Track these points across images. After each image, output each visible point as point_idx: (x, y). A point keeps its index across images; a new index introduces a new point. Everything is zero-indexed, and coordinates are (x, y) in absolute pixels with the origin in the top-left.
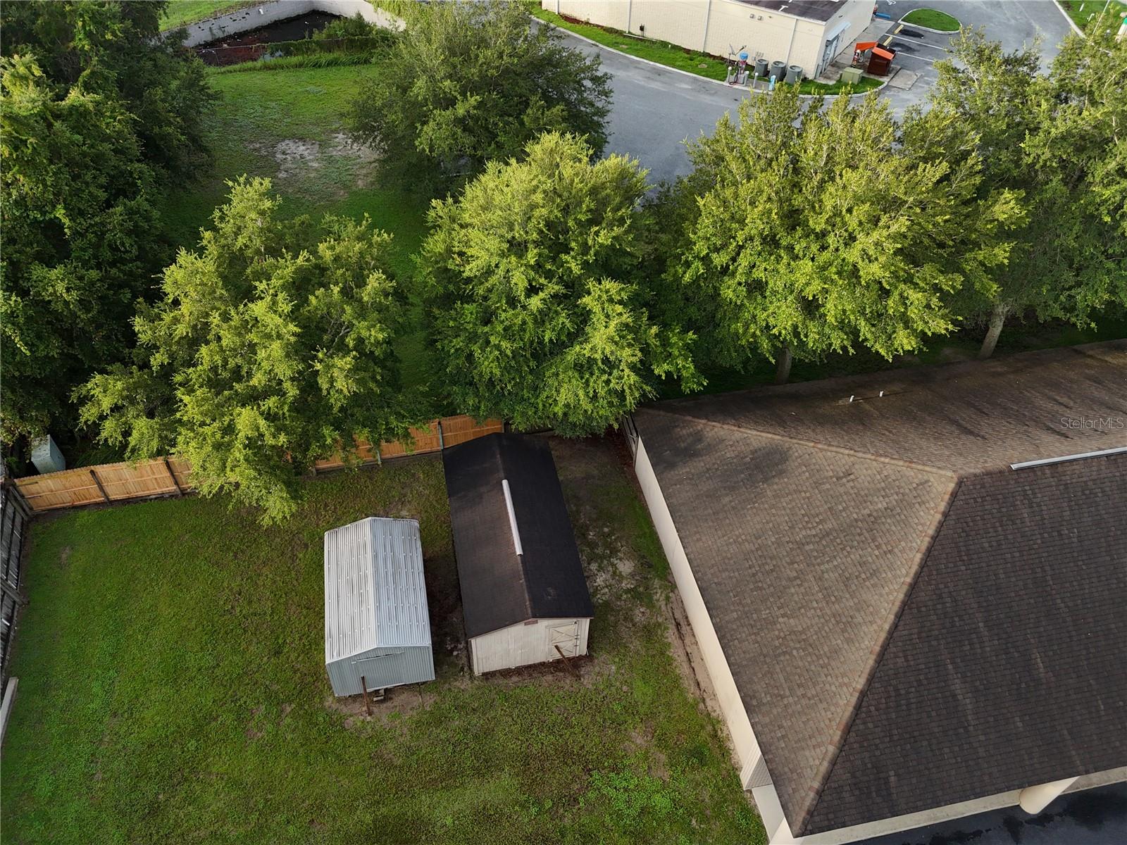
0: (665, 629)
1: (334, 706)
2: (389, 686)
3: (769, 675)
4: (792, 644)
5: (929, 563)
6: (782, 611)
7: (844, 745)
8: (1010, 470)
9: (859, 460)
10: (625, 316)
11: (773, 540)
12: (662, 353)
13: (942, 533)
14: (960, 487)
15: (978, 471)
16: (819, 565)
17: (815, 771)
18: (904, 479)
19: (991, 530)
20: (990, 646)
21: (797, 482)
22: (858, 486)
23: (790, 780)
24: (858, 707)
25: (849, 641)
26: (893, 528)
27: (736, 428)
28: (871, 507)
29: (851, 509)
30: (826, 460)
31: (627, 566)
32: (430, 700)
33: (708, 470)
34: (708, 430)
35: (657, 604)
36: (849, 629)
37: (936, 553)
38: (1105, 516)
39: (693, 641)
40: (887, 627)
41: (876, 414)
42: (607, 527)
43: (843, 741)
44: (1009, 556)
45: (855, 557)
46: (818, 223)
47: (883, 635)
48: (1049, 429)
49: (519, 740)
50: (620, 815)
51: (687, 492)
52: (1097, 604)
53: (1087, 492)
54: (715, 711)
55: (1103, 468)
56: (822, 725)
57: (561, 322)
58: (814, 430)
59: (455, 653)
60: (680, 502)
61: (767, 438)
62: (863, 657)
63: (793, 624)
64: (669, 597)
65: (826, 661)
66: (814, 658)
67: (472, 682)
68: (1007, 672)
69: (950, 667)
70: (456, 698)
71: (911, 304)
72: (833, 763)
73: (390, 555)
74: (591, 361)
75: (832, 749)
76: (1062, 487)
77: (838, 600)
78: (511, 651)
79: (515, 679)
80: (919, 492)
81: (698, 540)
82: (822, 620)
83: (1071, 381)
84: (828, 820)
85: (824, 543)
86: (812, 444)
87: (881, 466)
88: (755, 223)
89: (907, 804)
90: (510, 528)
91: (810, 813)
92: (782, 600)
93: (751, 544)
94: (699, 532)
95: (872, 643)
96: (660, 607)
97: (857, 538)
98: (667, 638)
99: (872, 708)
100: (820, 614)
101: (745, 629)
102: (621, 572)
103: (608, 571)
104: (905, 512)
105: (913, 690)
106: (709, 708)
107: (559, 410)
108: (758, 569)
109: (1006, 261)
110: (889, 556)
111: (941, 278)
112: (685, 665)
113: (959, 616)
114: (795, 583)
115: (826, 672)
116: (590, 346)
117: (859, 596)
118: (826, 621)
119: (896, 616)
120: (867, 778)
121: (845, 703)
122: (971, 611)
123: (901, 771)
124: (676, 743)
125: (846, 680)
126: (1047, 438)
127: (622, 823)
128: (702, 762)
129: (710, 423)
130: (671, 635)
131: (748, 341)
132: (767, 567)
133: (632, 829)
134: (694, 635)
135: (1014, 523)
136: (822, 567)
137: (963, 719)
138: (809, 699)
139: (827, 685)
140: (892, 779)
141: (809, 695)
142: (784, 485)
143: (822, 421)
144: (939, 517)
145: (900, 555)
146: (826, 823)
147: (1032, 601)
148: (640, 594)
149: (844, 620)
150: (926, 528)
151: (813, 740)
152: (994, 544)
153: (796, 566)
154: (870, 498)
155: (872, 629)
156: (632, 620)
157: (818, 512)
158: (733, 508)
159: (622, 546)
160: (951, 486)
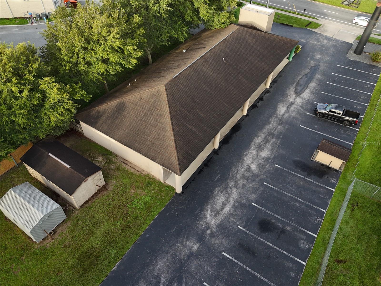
0: (121, 165)
1: (39, 246)
2: (53, 229)
3: (154, 151)
4: (154, 141)
5: (170, 106)
6: (147, 136)
7: (178, 152)
8: (173, 79)
9: (141, 94)
10: (57, 85)
11: (134, 123)
12: (74, 93)
13: (169, 98)
14: (166, 87)
15: (167, 82)
16: (148, 121)
17: (175, 161)
18: (154, 92)
19: (177, 93)
20: (191, 116)
21: (131, 107)
22: (145, 100)
23: (172, 166)
24: (175, 143)
25: (165, 132)
26: (158, 104)
27: (107, 104)
28: (151, 102)
29: (147, 105)
30: (134, 99)
31: (100, 159)
32: (69, 223)
33: (107, 118)
34: (99, 109)
35: (115, 161)
36: (164, 130)
37: (170, 103)
38: (195, 79)
39: (130, 163)
40: (170, 124)
41: (138, 84)
42: (87, 153)
43: (177, 151)
44: (184, 96)
45: (155, 114)
46: (95, 38)
47: (171, 126)
48: (175, 68)
49: (102, 213)
50: (140, 208)
51: (105, 126)
52: (204, 97)
53: (190, 76)
54: (146, 173)
55: (189, 70)
56: (171, 151)
57: (37, 97)
58: (126, 95)
59: (67, 208)
60: (105, 129)
61: (116, 102)
62: (170, 133)
63: (151, 137)
64: (117, 158)
65: (163, 139)
66: (160, 140)
67: (78, 211)
68: (197, 119)
69: (187, 124)
70: (77, 217)
71: (130, 50)
72: (178, 156)
73: (26, 194)
74: (55, 103)
75: (176, 154)
76: (184, 78)
77: (157, 125)
78: (85, 194)
79: (90, 202)
80: (159, 93)
81: (116, 135)
82: (157, 132)
83: (172, 59)
84: (184, 168)
85: (146, 116)
86: (128, 97)
87: (147, 92)
88: (78, 45)
89: (196, 155)
90: (61, 163)
91: (180, 169)
92: (145, 134)
93: (130, 127)
94: (115, 133)
95: (170, 129)
96: (116, 162)
97: (152, 110)
98: (123, 167)
99: (178, 141)
100: (155, 131)
101: (142, 145)
102: (100, 161)
103: (96, 163)
104: (159, 99)
105: (183, 133)
106: (144, 174)
107: (53, 123)
108: (135, 131)
109: (144, 32)
110: (161, 110)
111: (133, 41)
112: (132, 169)
113: (182, 113)
114: (146, 128)
115: (165, 141)
116: (52, 99)
117: (161, 122)
118: (158, 131)
119: (171, 120)
120: (186, 155)
121: (172, 144)
122: (184, 111)
123: (191, 150)
124: (142, 186)
125: (170, 139)
126: (176, 70)
127: (142, 210)
128: (151, 185)
129: (99, 107)
130: (124, 165)
131: (95, 79)
132: (137, 130)
133: (145, 209)
134: (129, 162)
135: (181, 89)
136: (149, 121)
137: (195, 133)
138: (165, 149)
139: (167, 143)
140: (190, 152)
141: (165, 148)
142: (128, 110)
143: (127, 92)
144: (166, 96)
145: (163, 108)
146: (184, 169)
147: (193, 103)
148: (109, 162)
149: (161, 128)
150: (165, 99)
151: (171, 155)
152: (180, 95)
153: (143, 125)
154: (149, 101)
155: (168, 126)
156: (111, 169)
157: (140, 111)
158: (120, 122)
159: (95, 155)
160: (164, 88)
